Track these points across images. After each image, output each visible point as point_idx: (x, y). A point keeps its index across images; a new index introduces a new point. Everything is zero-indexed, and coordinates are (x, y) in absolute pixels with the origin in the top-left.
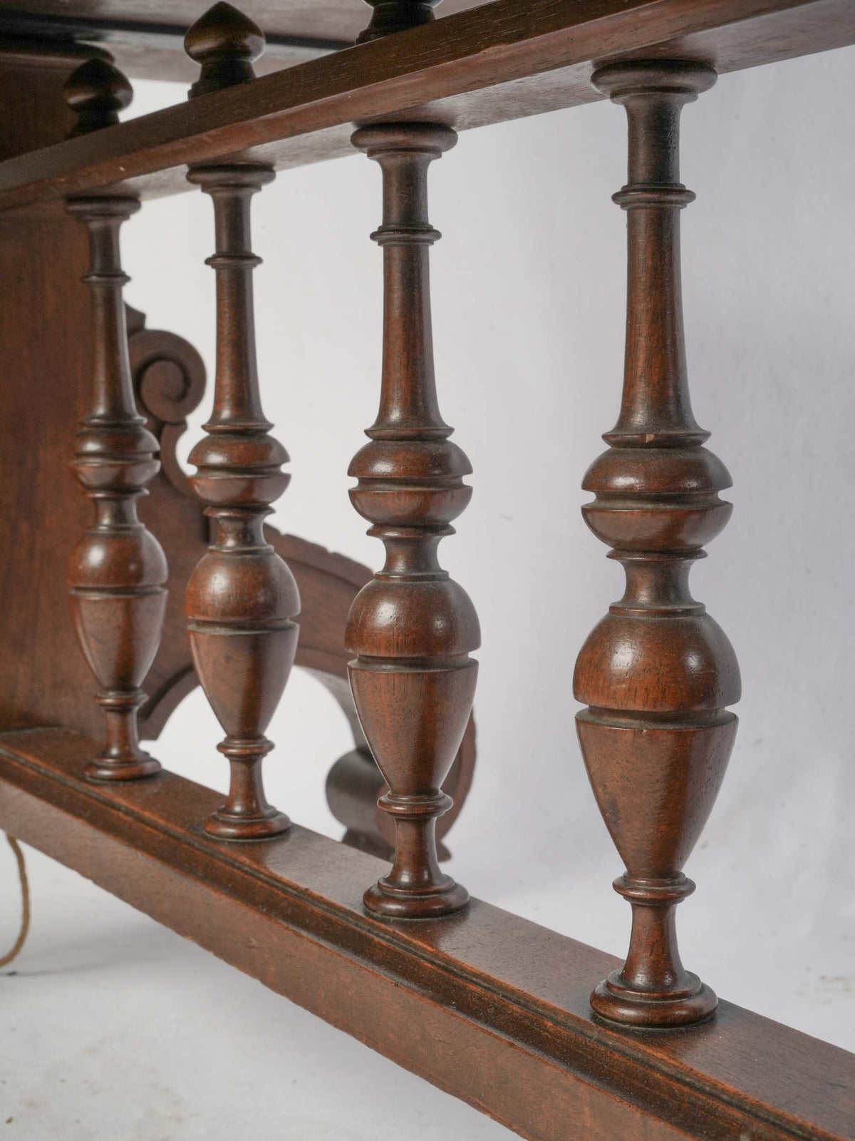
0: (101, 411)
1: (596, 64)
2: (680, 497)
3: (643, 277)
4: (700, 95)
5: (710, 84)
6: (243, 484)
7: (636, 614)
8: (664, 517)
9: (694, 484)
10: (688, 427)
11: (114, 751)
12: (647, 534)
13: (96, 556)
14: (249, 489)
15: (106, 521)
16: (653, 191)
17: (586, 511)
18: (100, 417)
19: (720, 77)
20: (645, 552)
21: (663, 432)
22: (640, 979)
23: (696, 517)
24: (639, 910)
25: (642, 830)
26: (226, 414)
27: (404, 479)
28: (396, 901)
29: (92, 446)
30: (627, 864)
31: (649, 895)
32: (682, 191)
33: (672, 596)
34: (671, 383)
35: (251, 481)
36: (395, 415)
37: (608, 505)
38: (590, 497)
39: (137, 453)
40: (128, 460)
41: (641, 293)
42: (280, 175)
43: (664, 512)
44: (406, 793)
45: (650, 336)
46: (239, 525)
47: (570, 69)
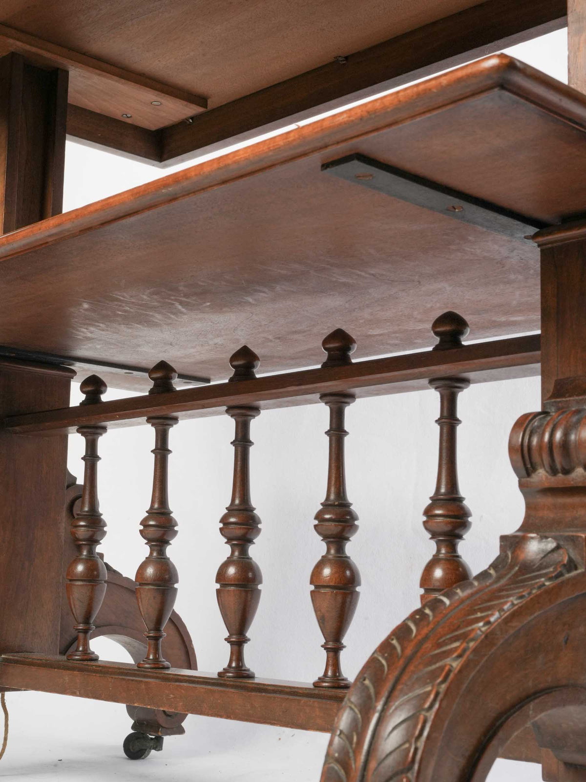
0: (86, 509)
1: (320, 395)
2: (346, 521)
3: (334, 457)
4: (351, 404)
5: (354, 401)
6: (162, 532)
7: (330, 557)
8: (340, 527)
9: (348, 517)
10: (346, 501)
11: (81, 649)
12: (335, 532)
13: (80, 568)
14: (164, 534)
15: (85, 553)
16: (337, 431)
17: (315, 526)
18: (87, 512)
19: (357, 399)
20: (334, 538)
21: (340, 502)
22: (330, 673)
23: (349, 528)
24: (328, 652)
25: (331, 624)
26: (156, 506)
27: (242, 523)
28: (232, 673)
29: (82, 523)
30: (325, 639)
31: (333, 647)
32: (345, 432)
33: (341, 552)
34: (342, 488)
35: (165, 531)
36: (237, 502)
37: (322, 523)
38: (316, 522)
39: (99, 526)
40: (96, 529)
41: (333, 461)
42: (180, 422)
43: (341, 525)
44: (236, 635)
45: (336, 474)
46: (159, 548)
47: (314, 395)
